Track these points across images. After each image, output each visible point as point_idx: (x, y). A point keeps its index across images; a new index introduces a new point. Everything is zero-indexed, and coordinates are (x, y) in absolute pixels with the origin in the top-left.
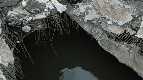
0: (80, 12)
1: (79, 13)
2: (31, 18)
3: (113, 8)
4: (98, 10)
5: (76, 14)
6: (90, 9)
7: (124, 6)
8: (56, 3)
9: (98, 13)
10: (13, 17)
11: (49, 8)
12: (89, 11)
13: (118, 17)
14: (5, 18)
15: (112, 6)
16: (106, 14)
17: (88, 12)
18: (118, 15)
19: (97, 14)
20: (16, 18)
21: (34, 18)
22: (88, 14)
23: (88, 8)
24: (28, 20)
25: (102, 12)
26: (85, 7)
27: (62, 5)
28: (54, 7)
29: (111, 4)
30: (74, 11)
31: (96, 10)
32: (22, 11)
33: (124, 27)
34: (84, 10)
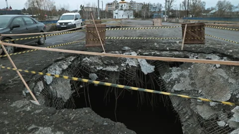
0: (171, 78)
1: (169, 80)
2: (101, 68)
3: (213, 81)
4: (193, 80)
5: (165, 80)
6: (185, 77)
7: (228, 80)
8: (142, 62)
9: (192, 83)
10: (86, 63)
11: (128, 64)
12: (182, 78)
13: (213, 93)
14: (79, 62)
15: (214, 77)
16: (201, 87)
17: (180, 80)
18: (215, 90)
19: (189, 85)
20: (89, 64)
21: (104, 69)
22: (179, 82)
23: (181, 75)
24: (98, 68)
25: (197, 83)
26: (179, 73)
27: (148, 65)
28: (139, 65)
29: (213, 74)
30: (165, 76)
31: (192, 79)
32: (98, 60)
33: (215, 109)
34: (177, 77)
